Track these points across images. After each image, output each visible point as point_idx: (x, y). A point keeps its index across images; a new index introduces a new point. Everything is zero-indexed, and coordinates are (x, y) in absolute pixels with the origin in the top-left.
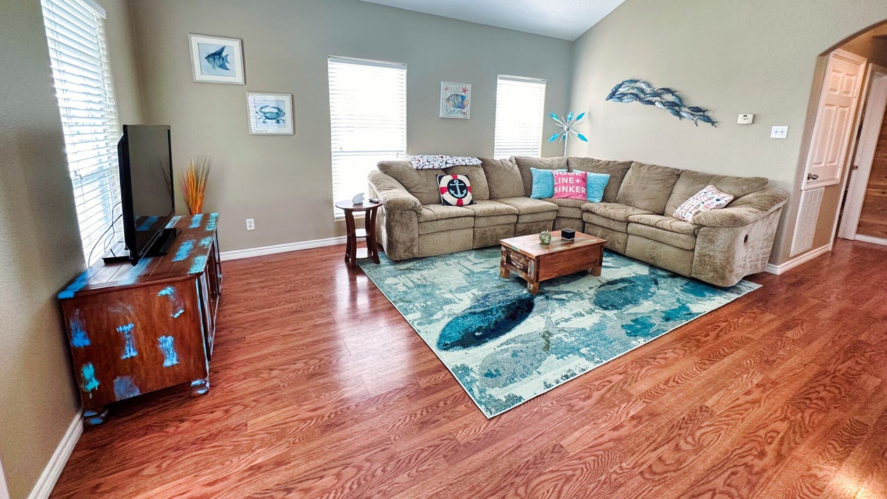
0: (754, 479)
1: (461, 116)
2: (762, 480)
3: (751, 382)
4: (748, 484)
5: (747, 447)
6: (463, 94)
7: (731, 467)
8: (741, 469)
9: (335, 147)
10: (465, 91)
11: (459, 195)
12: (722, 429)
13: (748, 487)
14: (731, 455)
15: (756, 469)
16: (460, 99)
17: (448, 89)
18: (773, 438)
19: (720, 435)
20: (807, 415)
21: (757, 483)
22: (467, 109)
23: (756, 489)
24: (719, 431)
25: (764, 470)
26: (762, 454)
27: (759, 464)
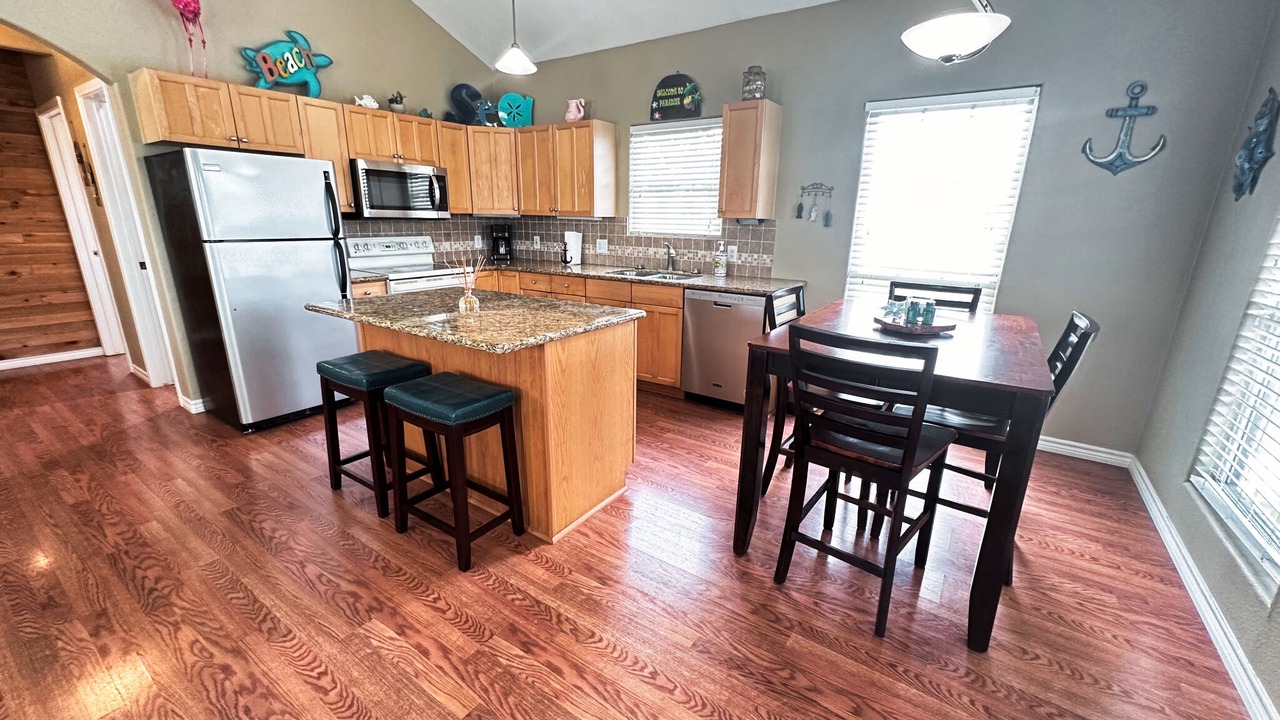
0: (260, 690)
2: (265, 682)
3: (81, 640)
4: (267, 699)
5: (209, 684)
7: (237, 711)
8: (242, 701)
12: (163, 706)
13: (271, 699)
14: (217, 707)
15: (248, 683)
18: (203, 649)
19: (173, 711)
20: (179, 602)
21: (267, 688)
23: (275, 691)
24: (166, 712)
25: (251, 676)
26: (226, 669)
27: (240, 676)
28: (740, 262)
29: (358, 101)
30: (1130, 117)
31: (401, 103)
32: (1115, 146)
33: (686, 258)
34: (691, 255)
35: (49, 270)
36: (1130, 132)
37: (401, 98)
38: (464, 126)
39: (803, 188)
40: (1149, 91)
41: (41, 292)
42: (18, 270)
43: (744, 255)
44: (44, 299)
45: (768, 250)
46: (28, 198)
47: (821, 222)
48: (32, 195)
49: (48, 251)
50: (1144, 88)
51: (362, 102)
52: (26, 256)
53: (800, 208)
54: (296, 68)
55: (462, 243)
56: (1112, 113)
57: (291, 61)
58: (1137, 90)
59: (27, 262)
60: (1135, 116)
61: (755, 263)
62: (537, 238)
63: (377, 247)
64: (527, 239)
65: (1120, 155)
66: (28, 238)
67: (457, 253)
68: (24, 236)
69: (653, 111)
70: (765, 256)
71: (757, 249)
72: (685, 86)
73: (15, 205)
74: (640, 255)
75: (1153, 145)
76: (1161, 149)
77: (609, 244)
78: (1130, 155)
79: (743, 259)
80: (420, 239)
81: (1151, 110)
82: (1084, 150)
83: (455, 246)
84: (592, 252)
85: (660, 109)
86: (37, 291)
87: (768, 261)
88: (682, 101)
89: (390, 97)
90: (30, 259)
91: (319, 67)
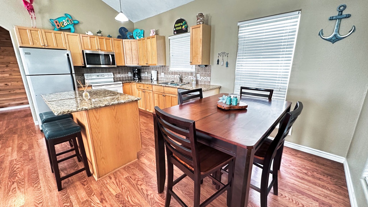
28: (200, 80)
29: (87, 33)
30: (339, 19)
31: (101, 33)
32: (332, 31)
33: (185, 78)
34: (186, 77)
35: (15, 83)
36: (339, 26)
37: (101, 32)
38: (122, 39)
39: (219, 54)
40: (347, 7)
41: (13, 89)
42: (8, 84)
43: (202, 77)
44: (14, 91)
45: (209, 75)
46: (11, 64)
47: (225, 65)
48: (11, 63)
49: (15, 78)
50: (345, 7)
51: (88, 34)
52: (10, 80)
53: (218, 61)
54: (67, 24)
55: (124, 74)
56: (331, 19)
57: (65, 22)
58: (342, 9)
59: (10, 82)
60: (341, 19)
61: (205, 80)
62: (146, 73)
63: (94, 76)
64: (144, 73)
65: (335, 35)
66: (10, 75)
67: (123, 77)
68: (9, 74)
69: (174, 31)
70: (208, 78)
71: (205, 75)
72: (183, 23)
73: (7, 66)
74: (173, 77)
75: (349, 31)
76: (353, 32)
77: (164, 74)
78: (339, 35)
79: (201, 78)
80: (109, 73)
81: (348, 16)
82: (319, 35)
83: (122, 75)
84: (160, 77)
85: (176, 31)
86: (12, 89)
87: (209, 79)
88: (182, 27)
89: (97, 32)
90: (11, 81)
91: (75, 24)
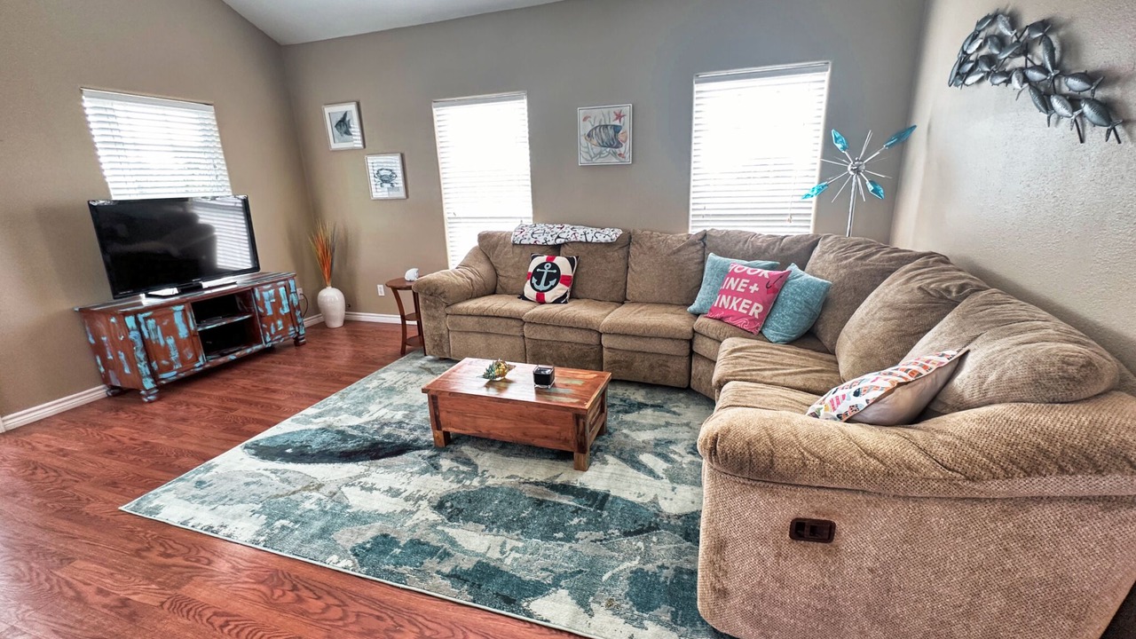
1: (614, 161)
6: (617, 123)
9: (448, 211)
10: (619, 117)
11: (542, 287)
16: (611, 132)
17: (589, 118)
22: (626, 148)
